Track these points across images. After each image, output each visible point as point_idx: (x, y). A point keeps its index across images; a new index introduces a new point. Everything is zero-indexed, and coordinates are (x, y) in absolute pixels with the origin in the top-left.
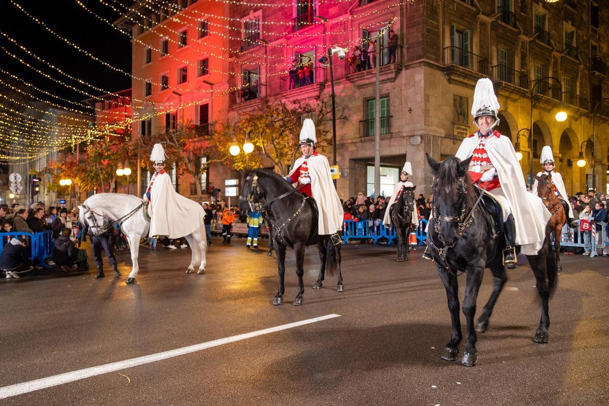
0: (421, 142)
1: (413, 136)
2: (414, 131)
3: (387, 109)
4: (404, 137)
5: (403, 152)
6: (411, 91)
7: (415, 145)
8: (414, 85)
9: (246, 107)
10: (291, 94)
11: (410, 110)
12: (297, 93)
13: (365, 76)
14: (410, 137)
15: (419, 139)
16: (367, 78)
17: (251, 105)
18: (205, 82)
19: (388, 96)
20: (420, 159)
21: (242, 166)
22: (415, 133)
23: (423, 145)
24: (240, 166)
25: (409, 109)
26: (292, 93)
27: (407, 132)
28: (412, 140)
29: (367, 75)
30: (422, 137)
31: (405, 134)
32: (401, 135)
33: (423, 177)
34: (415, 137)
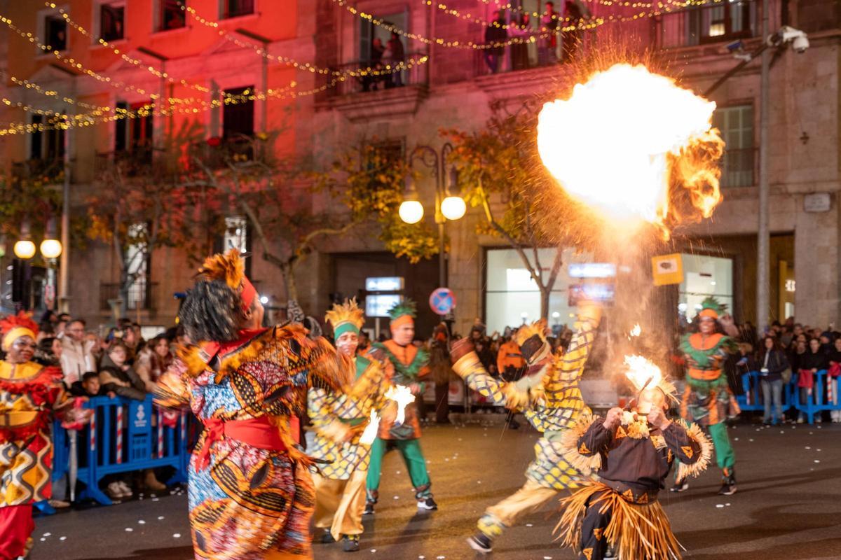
0: (831, 206)
1: (813, 193)
2: (814, 182)
3: (745, 133)
4: (790, 195)
5: (788, 227)
6: (807, 96)
7: (815, 213)
8: (814, 85)
9: (373, 103)
10: (503, 83)
11: (805, 138)
12: (519, 81)
13: (700, 57)
14: (804, 194)
15: (826, 201)
16: (703, 63)
17: (388, 101)
18: (241, 31)
19: (750, 104)
20: (827, 244)
21: (410, 247)
22: (819, 187)
23: (835, 213)
24: (404, 247)
25: (802, 135)
26: (506, 80)
27: (798, 183)
28: (808, 201)
29: (706, 55)
30: (833, 196)
31: (792, 189)
32: (784, 190)
33: (836, 283)
34: (816, 196)
